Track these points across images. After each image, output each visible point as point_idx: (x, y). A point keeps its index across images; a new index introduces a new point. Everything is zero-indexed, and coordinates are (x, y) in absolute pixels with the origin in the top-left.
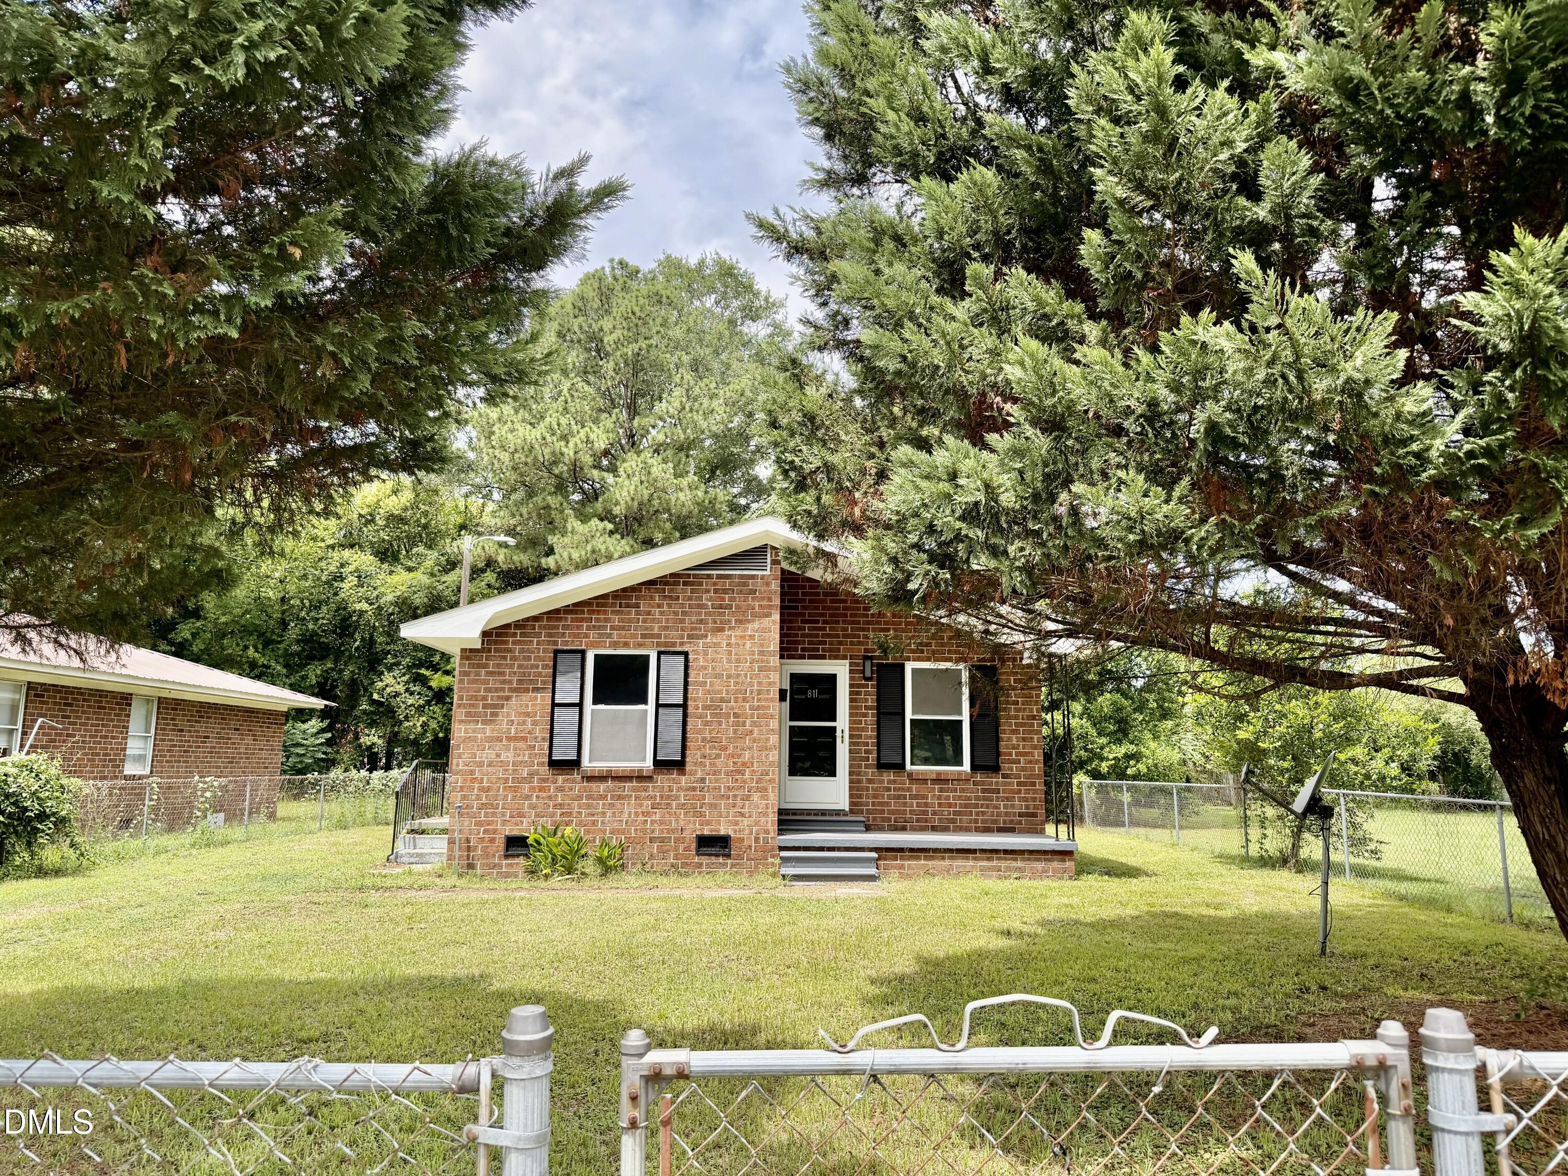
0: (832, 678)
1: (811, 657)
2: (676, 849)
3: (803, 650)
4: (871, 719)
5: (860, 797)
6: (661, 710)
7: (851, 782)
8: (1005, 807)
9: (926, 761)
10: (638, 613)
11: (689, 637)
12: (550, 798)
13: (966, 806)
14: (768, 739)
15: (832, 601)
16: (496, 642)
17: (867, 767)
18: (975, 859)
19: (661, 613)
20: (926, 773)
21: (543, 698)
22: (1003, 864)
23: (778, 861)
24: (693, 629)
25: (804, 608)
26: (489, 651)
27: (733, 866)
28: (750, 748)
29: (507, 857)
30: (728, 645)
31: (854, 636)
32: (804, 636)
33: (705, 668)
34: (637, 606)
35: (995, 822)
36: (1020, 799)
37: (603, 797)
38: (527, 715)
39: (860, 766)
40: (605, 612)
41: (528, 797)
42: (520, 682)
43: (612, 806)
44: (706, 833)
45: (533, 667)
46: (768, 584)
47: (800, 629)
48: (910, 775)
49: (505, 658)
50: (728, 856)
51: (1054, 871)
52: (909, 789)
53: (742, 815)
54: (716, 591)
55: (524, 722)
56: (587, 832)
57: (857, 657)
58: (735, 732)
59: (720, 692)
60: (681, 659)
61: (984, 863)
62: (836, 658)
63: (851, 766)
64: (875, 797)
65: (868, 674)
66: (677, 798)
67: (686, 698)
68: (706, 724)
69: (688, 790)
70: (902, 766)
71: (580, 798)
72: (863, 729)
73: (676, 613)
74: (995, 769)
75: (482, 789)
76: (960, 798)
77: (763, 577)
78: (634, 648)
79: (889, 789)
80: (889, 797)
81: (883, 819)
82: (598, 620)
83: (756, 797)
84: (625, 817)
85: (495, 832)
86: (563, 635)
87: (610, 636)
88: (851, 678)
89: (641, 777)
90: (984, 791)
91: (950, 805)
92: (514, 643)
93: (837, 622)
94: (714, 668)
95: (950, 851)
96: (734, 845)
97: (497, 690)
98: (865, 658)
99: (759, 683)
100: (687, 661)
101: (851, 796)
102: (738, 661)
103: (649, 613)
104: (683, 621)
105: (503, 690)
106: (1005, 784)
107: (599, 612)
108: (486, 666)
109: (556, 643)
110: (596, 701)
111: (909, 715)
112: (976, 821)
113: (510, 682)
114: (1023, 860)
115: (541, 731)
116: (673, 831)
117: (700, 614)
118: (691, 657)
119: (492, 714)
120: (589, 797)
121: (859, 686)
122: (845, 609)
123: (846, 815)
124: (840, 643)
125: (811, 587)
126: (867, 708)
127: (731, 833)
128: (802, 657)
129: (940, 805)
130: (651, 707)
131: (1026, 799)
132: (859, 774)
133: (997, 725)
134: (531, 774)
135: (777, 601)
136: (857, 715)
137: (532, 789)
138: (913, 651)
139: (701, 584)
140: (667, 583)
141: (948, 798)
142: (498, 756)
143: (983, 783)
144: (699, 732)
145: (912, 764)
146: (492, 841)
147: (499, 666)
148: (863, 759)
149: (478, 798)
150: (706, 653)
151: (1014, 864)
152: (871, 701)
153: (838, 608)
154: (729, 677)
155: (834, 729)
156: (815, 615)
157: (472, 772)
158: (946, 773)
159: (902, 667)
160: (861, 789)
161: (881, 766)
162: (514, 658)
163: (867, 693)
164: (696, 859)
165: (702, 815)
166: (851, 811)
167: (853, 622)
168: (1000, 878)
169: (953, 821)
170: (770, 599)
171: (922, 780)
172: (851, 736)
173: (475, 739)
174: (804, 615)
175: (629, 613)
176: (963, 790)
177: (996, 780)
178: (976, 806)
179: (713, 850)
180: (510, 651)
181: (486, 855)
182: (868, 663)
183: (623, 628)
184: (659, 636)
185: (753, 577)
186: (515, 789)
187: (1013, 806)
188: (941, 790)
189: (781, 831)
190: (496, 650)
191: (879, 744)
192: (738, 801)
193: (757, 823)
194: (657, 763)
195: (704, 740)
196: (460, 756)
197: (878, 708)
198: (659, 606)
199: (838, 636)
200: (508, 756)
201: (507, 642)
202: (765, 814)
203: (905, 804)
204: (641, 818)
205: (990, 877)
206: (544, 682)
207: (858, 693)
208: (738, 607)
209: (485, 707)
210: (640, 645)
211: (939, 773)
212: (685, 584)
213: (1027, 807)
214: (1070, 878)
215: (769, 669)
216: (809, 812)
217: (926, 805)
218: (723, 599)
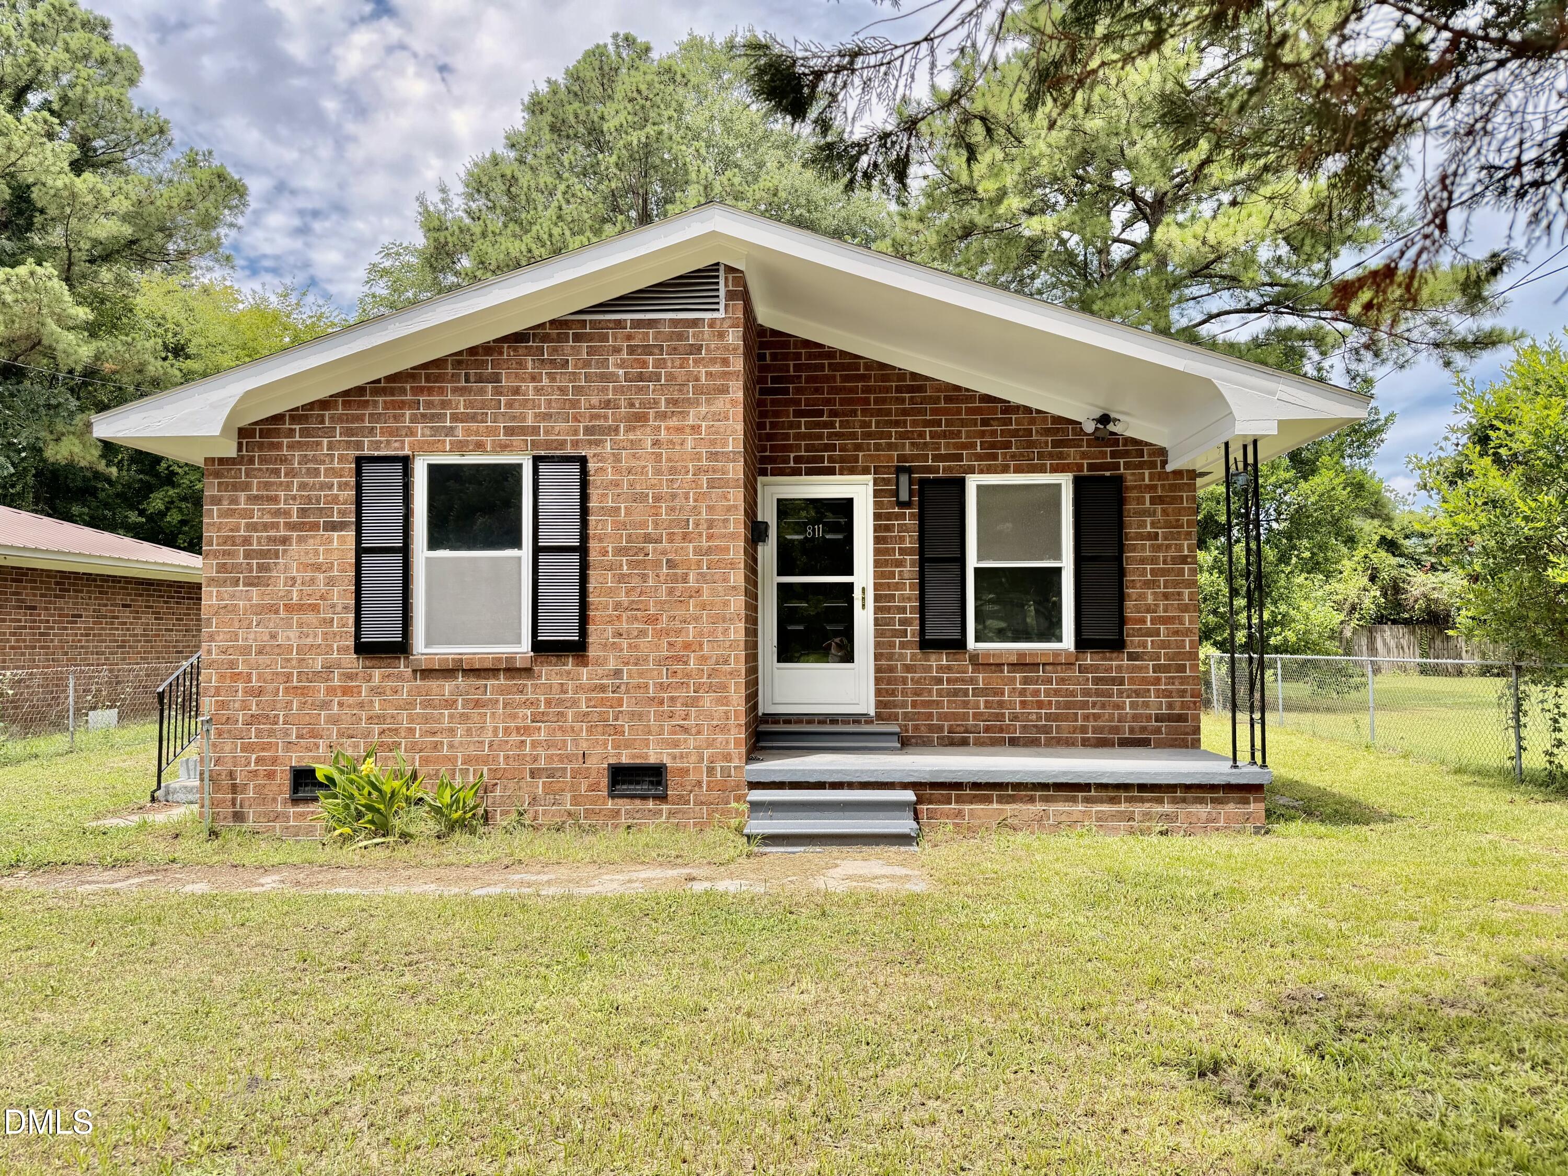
0: (845, 507)
1: (810, 472)
2: (574, 788)
3: (798, 460)
4: (909, 568)
5: (893, 693)
6: (542, 557)
7: (878, 670)
8: (1133, 705)
9: (1001, 635)
10: (498, 392)
11: (588, 431)
12: (361, 705)
13: (1068, 705)
14: (726, 604)
15: (845, 379)
16: (261, 446)
17: (903, 645)
18: (1087, 800)
19: (538, 391)
20: (1000, 654)
21: (342, 540)
22: (1138, 809)
23: (745, 807)
24: (593, 417)
25: (798, 391)
26: (251, 461)
27: (671, 814)
28: (697, 619)
29: (295, 801)
30: (656, 443)
31: (881, 435)
32: (798, 437)
33: (617, 484)
34: (496, 379)
35: (1116, 730)
36: (1158, 694)
37: (451, 704)
38: (318, 568)
39: (892, 645)
40: (442, 391)
41: (325, 705)
42: (303, 512)
43: (465, 718)
44: (625, 760)
45: (323, 486)
46: (721, 335)
47: (791, 425)
48: (974, 658)
49: (277, 472)
50: (663, 798)
51: (1228, 819)
52: (972, 681)
53: (685, 730)
54: (632, 350)
55: (313, 581)
56: (425, 761)
57: (887, 469)
58: (671, 592)
59: (644, 525)
60: (575, 468)
61: (1105, 808)
62: (852, 471)
63: (877, 645)
64: (917, 693)
65: (904, 496)
66: (575, 703)
67: (584, 537)
68: (621, 578)
69: (594, 689)
70: (961, 644)
71: (411, 705)
72: (897, 586)
73: (563, 391)
74: (1117, 645)
75: (249, 692)
76: (1057, 692)
77: (712, 323)
78: (494, 451)
79: (939, 681)
80: (940, 693)
81: (931, 729)
82: (429, 404)
83: (707, 700)
84: (488, 737)
85: (275, 760)
86: (372, 430)
87: (450, 431)
88: (877, 504)
89: (512, 670)
90: (1097, 681)
91: (1040, 705)
92: (291, 447)
93: (854, 413)
94: (631, 485)
95: (1044, 786)
96: (672, 780)
97: (266, 527)
98: (899, 470)
99: (710, 508)
100: (584, 472)
101: (878, 692)
102: (673, 471)
103: (517, 391)
104: (575, 404)
105: (275, 526)
106: (1134, 669)
107: (430, 391)
108: (247, 487)
109: (359, 445)
110: (434, 543)
111: (972, 562)
112: (1084, 729)
113: (287, 513)
114: (1174, 801)
115: (343, 595)
116: (569, 758)
117: (604, 390)
118: (591, 466)
119: (261, 567)
120: (427, 704)
121: (889, 516)
122: (867, 390)
123: (869, 722)
124: (858, 447)
125: (810, 356)
126: (902, 551)
127: (667, 760)
128: (796, 472)
129: (1024, 704)
130: (525, 552)
131: (1168, 693)
132: (890, 657)
133: (1122, 573)
134: (329, 668)
135: (738, 364)
136: (886, 563)
137: (331, 691)
138: (979, 457)
139: (605, 338)
140: (545, 338)
141: (1036, 693)
142: (273, 636)
143: (1095, 669)
144: (610, 592)
145: (978, 639)
146: (270, 775)
147: (267, 486)
148: (895, 633)
149: (245, 707)
150: (617, 459)
151: (1158, 809)
152: (910, 541)
153: (853, 390)
154: (657, 499)
155: (850, 586)
156: (816, 402)
157: (232, 664)
158: (1033, 653)
159: (961, 483)
160: (894, 681)
161: (926, 644)
162: (291, 473)
163: (902, 528)
164: (610, 804)
165: (618, 731)
166: (879, 716)
167: (879, 413)
168: (1132, 833)
169: (1046, 730)
170: (725, 362)
171: (993, 665)
172: (877, 598)
173: (234, 609)
174: (797, 402)
175: (482, 392)
176: (1062, 681)
177: (1118, 663)
178: (1084, 705)
179: (639, 789)
180: (284, 460)
181: (262, 799)
182: (904, 479)
183: (473, 418)
184: (535, 430)
185: (695, 323)
186: (301, 691)
187: (1146, 705)
188: (1025, 681)
189: (751, 756)
190: (262, 460)
191: (922, 610)
192: (678, 708)
193: (710, 744)
194: (538, 646)
195: (617, 606)
196: (212, 638)
197: (921, 551)
198: (534, 379)
199: (854, 436)
200: (289, 636)
201: (278, 446)
202: (724, 729)
203: (966, 704)
204: (515, 738)
205: (1116, 829)
206: (342, 513)
207: (888, 528)
208: (671, 377)
209: (248, 555)
210: (503, 448)
211: (1021, 654)
212: (578, 338)
213: (1170, 706)
214: (1257, 831)
215: (726, 484)
216: (810, 718)
217: (1001, 704)
218: (644, 364)
